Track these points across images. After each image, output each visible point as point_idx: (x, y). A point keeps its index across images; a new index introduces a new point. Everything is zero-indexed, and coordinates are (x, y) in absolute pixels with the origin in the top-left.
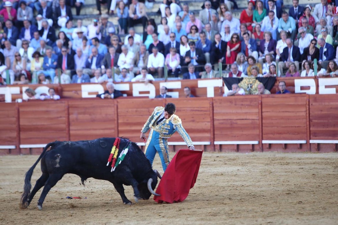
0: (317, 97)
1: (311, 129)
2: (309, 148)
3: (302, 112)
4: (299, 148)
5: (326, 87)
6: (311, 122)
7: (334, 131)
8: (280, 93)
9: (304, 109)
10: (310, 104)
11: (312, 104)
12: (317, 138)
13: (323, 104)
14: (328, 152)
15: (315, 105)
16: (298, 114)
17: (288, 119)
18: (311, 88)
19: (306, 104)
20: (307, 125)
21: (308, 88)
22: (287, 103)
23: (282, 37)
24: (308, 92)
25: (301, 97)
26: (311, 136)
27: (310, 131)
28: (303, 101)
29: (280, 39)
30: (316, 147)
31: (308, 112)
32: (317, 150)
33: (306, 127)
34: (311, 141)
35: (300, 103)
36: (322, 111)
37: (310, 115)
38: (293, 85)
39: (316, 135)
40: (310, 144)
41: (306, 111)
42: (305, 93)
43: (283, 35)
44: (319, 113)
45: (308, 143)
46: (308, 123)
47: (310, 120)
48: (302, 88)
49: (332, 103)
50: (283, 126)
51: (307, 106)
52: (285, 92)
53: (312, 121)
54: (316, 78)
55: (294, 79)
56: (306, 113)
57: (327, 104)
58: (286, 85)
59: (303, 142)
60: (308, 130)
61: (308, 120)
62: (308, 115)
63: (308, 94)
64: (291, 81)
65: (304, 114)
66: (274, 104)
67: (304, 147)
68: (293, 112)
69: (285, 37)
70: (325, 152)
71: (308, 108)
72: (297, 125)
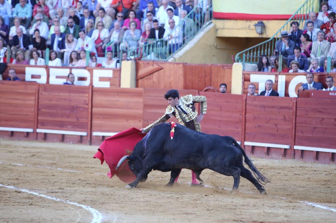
0: (47, 87)
1: (39, 118)
2: (36, 136)
3: (31, 101)
4: (25, 137)
5: (57, 77)
6: (39, 112)
7: (62, 122)
8: (10, 80)
9: (33, 98)
10: (40, 93)
11: (41, 94)
12: (44, 127)
13: (53, 94)
14: (54, 142)
15: (44, 94)
16: (27, 102)
17: (17, 107)
18: (42, 77)
19: (36, 93)
20: (35, 114)
21: (39, 77)
22: (16, 91)
23: (15, 24)
24: (38, 81)
25: (31, 85)
26: (39, 125)
27: (38, 120)
28: (32, 89)
29: (14, 25)
30: (43, 137)
31: (37, 101)
32: (43, 140)
33: (34, 116)
34: (38, 131)
35: (29, 92)
36: (51, 100)
37: (39, 104)
38: (24, 73)
39: (44, 125)
40: (37, 133)
41: (35, 100)
42: (35, 82)
43: (16, 21)
44: (49, 102)
45: (35, 132)
46: (36, 112)
47: (38, 109)
48: (33, 77)
49: (61, 94)
50: (11, 113)
51: (37, 95)
52: (15, 79)
53: (40, 110)
54: (47, 68)
55: (25, 67)
56: (35, 102)
57: (56, 94)
58: (17, 72)
59: (30, 130)
60: (36, 119)
61: (36, 109)
62: (36, 104)
63: (38, 83)
64: (22, 69)
65: (33, 102)
66: (3, 90)
67: (31, 136)
68: (22, 100)
69: (19, 23)
70: (51, 142)
71: (37, 97)
72: (25, 114)
